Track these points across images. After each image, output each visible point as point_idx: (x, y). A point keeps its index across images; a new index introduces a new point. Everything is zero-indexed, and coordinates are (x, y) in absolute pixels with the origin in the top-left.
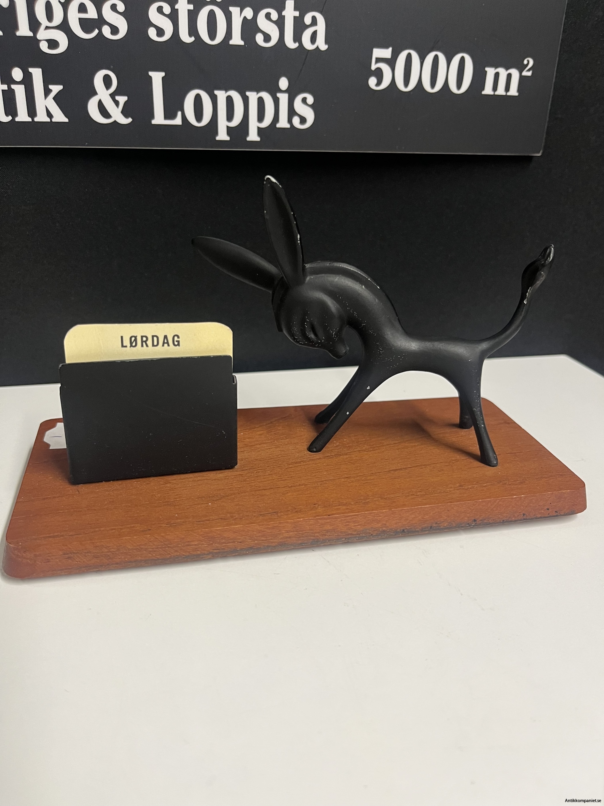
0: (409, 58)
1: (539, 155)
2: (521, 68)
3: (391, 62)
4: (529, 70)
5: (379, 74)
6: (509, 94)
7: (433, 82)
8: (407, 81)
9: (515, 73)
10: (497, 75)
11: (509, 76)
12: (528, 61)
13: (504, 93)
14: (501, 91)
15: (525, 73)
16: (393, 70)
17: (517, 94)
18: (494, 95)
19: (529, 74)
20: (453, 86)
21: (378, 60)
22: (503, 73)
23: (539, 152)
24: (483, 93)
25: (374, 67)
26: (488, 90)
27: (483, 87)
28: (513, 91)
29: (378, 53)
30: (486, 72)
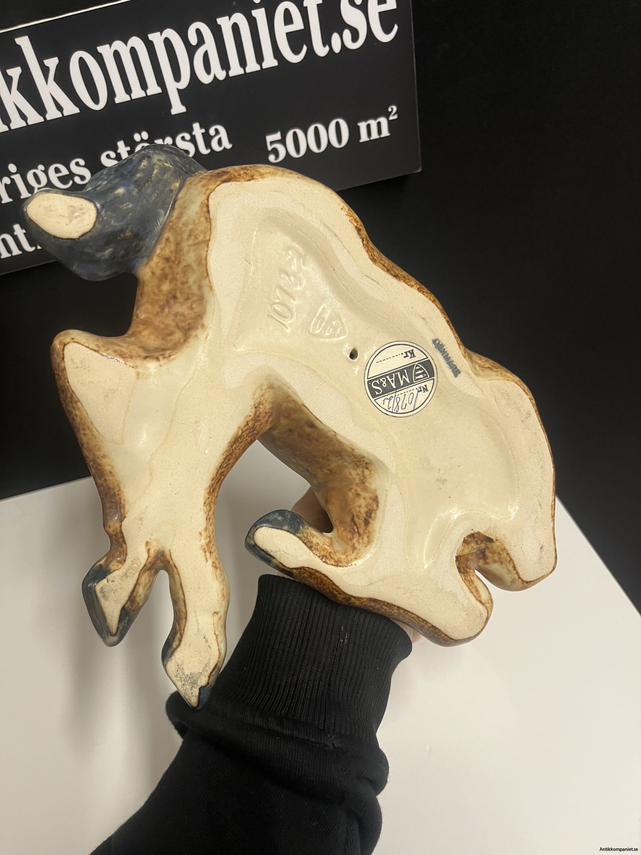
0: (295, 135)
1: (420, 170)
2: (387, 115)
3: (283, 141)
4: (394, 115)
5: (275, 152)
6: (382, 136)
7: (318, 144)
8: (298, 149)
9: (384, 121)
10: (369, 127)
11: (379, 124)
12: (392, 109)
13: (378, 137)
14: (375, 135)
15: (391, 118)
16: (285, 145)
17: (388, 134)
18: (370, 141)
19: (396, 117)
20: (335, 143)
21: (272, 143)
22: (373, 124)
23: (418, 169)
24: (361, 141)
25: (270, 148)
26: (364, 138)
27: (359, 137)
28: (385, 133)
29: (270, 138)
30: (359, 127)
